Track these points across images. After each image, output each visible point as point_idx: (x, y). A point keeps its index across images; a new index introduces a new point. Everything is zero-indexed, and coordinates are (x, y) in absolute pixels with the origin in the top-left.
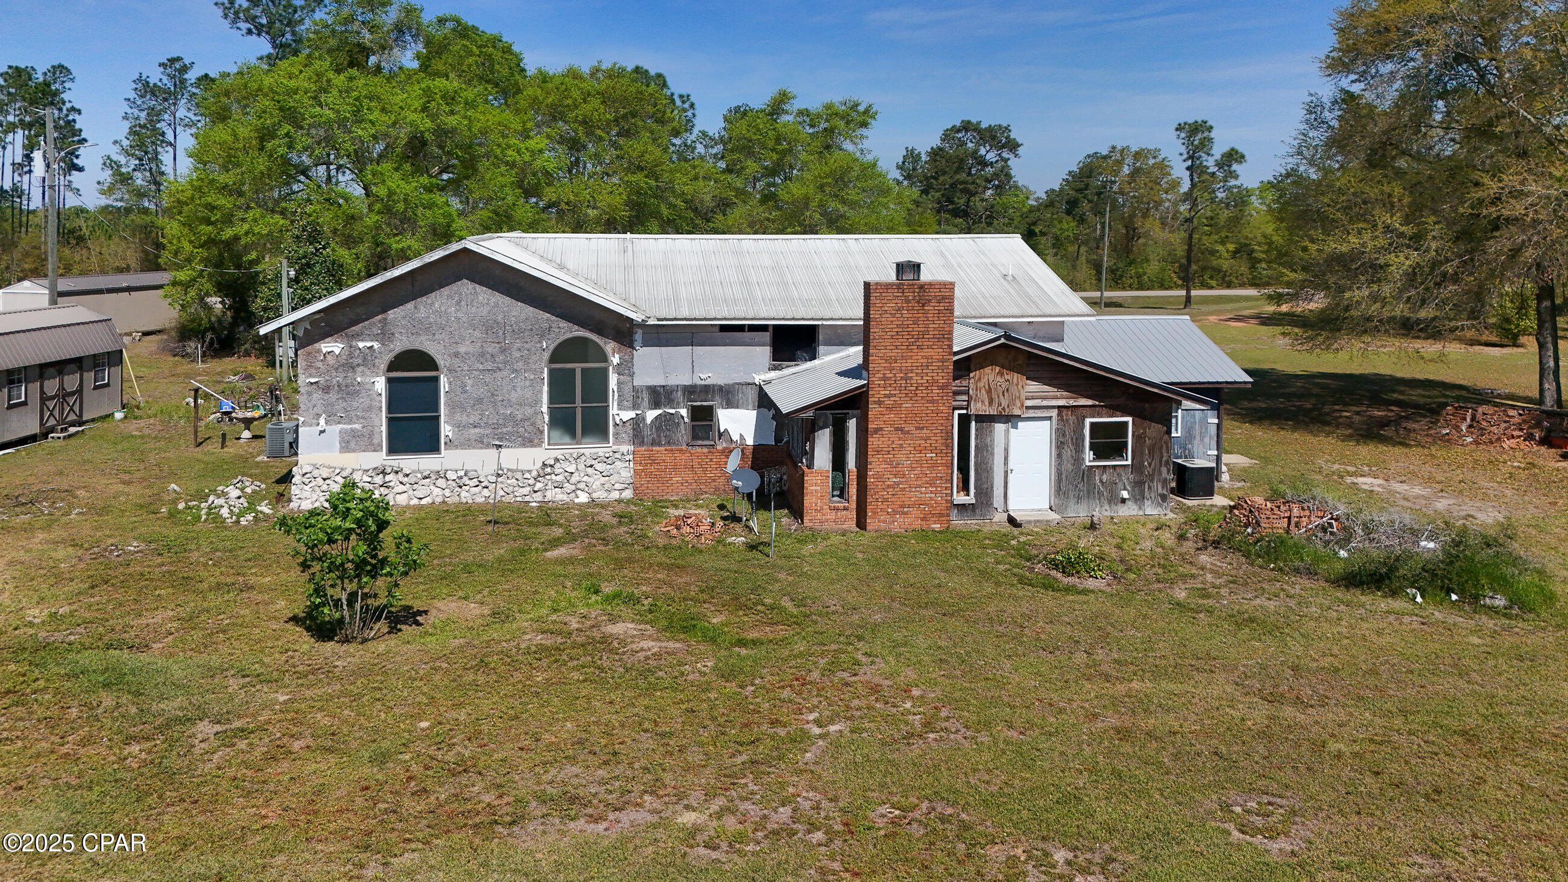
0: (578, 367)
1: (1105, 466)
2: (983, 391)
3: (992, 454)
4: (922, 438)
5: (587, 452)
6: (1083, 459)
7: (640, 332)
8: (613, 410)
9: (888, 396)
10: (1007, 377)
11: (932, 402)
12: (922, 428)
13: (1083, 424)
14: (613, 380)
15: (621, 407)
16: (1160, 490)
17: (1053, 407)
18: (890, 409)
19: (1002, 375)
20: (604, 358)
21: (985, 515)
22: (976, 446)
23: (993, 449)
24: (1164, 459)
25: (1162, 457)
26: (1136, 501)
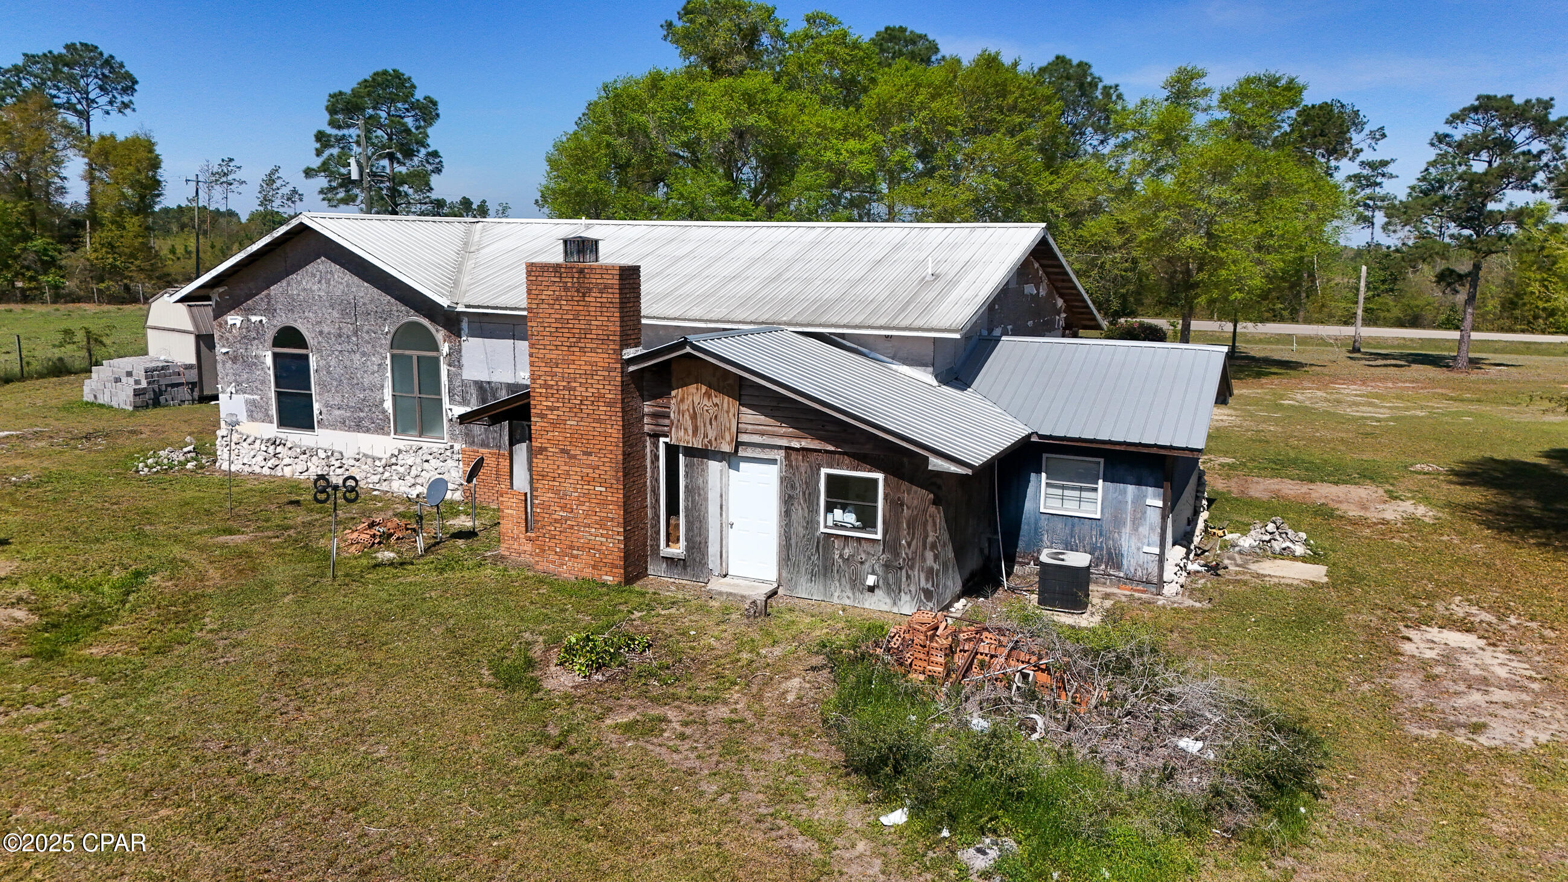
0: (415, 353)
1: (846, 537)
2: (687, 416)
3: (706, 499)
4: (589, 466)
5: (425, 445)
6: (818, 523)
7: (466, 319)
8: (446, 404)
9: (552, 409)
10: (716, 400)
11: (599, 421)
12: (590, 454)
13: (818, 475)
14: (444, 370)
15: (452, 400)
16: (923, 583)
17: (780, 447)
18: (554, 424)
19: (710, 397)
20: (436, 348)
21: (698, 577)
22: (686, 487)
23: (706, 493)
24: (930, 539)
25: (926, 537)
26: (889, 590)
